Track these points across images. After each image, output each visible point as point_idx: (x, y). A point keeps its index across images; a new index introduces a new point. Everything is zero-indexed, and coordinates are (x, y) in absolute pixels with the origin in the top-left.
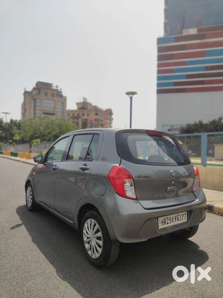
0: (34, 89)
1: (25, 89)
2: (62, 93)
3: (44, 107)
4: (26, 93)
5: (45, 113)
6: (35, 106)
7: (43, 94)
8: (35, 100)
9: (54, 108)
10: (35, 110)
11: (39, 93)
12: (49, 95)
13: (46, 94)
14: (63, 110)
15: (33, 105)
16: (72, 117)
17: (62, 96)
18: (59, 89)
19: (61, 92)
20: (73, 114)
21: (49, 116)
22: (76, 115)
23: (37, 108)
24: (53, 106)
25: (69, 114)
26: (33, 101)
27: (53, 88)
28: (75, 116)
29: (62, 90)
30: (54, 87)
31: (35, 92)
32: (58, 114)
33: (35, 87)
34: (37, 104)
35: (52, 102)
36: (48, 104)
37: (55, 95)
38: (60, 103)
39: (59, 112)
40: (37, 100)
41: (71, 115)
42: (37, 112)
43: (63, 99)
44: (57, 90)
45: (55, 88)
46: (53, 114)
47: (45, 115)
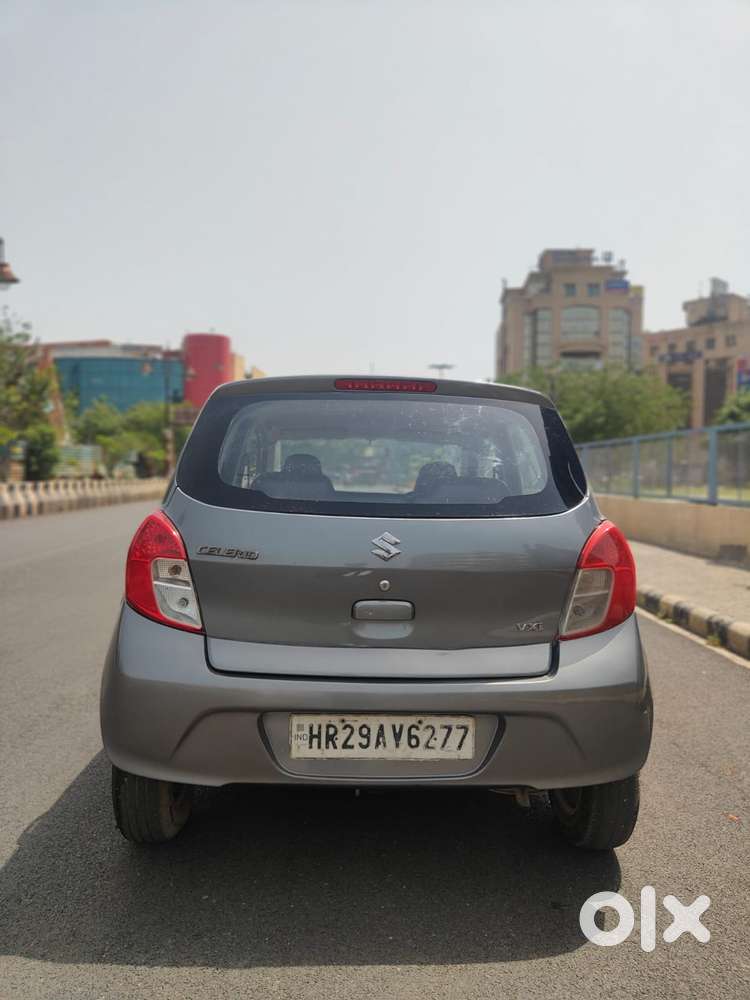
0: (533, 278)
1: (505, 282)
2: (628, 278)
3: (565, 333)
4: (509, 296)
5: (566, 355)
6: (535, 334)
7: (558, 289)
8: (534, 314)
9: (597, 333)
10: (534, 346)
11: (547, 290)
12: (582, 290)
13: (571, 288)
14: (629, 337)
15: (527, 331)
16: (668, 358)
17: (625, 287)
18: (614, 263)
19: (623, 273)
20: (672, 347)
21: (583, 363)
22: (681, 348)
23: (541, 339)
24: (593, 326)
25: (654, 350)
26: (527, 320)
27: (595, 264)
28: (676, 352)
29: (627, 267)
30: (597, 259)
31: (534, 290)
32: (612, 351)
33: (536, 269)
34: (542, 326)
35: (593, 313)
36: (575, 324)
37: (602, 288)
38: (620, 314)
39: (615, 344)
40: (542, 314)
41: (664, 350)
42: (542, 352)
43: (631, 295)
44: (609, 269)
45: (599, 262)
46: (596, 355)
47: (565, 362)
